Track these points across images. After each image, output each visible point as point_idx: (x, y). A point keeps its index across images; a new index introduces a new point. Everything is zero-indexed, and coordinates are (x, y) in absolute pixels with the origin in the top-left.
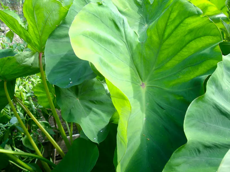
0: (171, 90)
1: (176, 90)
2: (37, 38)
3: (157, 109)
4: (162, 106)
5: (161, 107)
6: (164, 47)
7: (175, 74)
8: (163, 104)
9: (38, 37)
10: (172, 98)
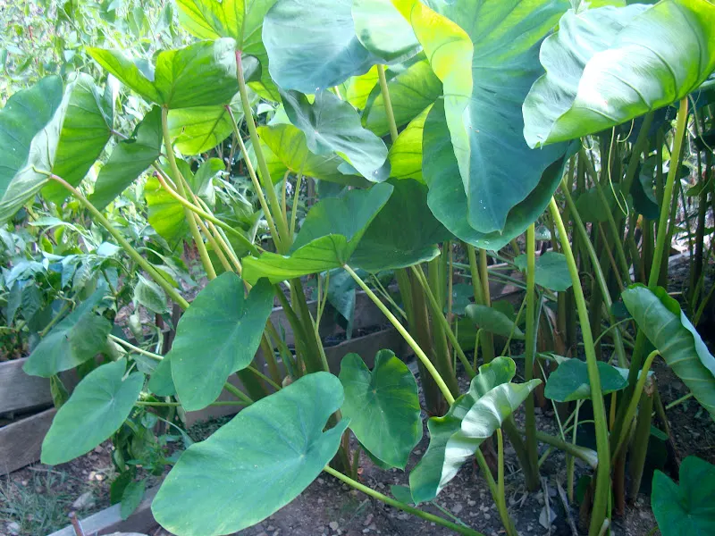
0: (501, 67)
1: (510, 65)
2: (237, 18)
3: (484, 95)
4: (493, 90)
5: (489, 91)
6: (483, 10)
7: (504, 46)
8: (492, 87)
9: (241, 17)
10: (504, 77)
